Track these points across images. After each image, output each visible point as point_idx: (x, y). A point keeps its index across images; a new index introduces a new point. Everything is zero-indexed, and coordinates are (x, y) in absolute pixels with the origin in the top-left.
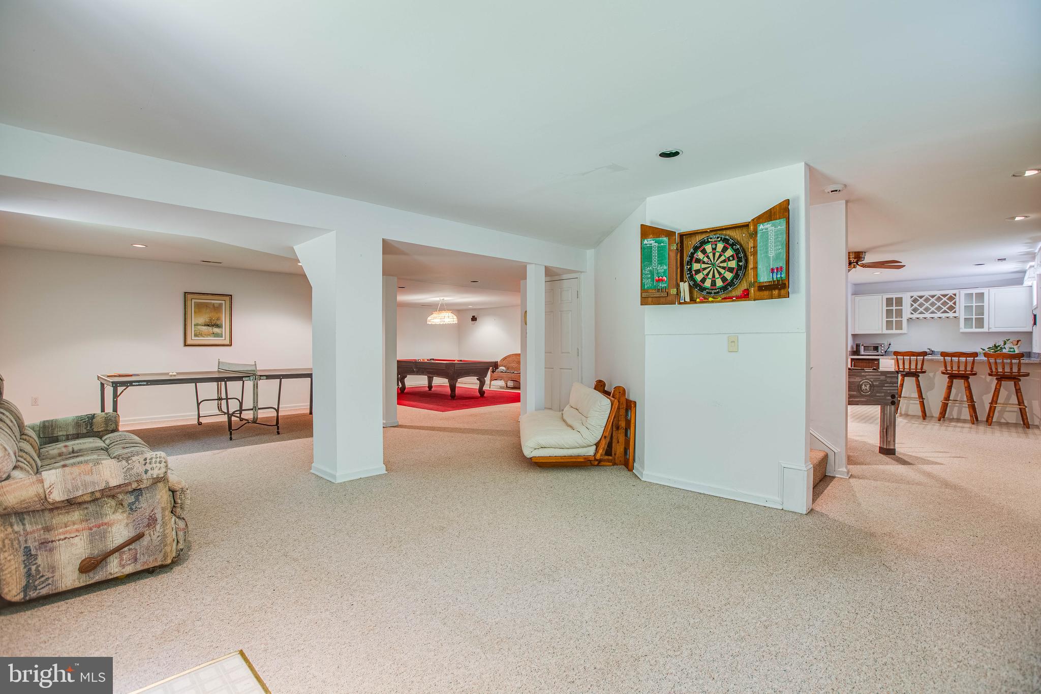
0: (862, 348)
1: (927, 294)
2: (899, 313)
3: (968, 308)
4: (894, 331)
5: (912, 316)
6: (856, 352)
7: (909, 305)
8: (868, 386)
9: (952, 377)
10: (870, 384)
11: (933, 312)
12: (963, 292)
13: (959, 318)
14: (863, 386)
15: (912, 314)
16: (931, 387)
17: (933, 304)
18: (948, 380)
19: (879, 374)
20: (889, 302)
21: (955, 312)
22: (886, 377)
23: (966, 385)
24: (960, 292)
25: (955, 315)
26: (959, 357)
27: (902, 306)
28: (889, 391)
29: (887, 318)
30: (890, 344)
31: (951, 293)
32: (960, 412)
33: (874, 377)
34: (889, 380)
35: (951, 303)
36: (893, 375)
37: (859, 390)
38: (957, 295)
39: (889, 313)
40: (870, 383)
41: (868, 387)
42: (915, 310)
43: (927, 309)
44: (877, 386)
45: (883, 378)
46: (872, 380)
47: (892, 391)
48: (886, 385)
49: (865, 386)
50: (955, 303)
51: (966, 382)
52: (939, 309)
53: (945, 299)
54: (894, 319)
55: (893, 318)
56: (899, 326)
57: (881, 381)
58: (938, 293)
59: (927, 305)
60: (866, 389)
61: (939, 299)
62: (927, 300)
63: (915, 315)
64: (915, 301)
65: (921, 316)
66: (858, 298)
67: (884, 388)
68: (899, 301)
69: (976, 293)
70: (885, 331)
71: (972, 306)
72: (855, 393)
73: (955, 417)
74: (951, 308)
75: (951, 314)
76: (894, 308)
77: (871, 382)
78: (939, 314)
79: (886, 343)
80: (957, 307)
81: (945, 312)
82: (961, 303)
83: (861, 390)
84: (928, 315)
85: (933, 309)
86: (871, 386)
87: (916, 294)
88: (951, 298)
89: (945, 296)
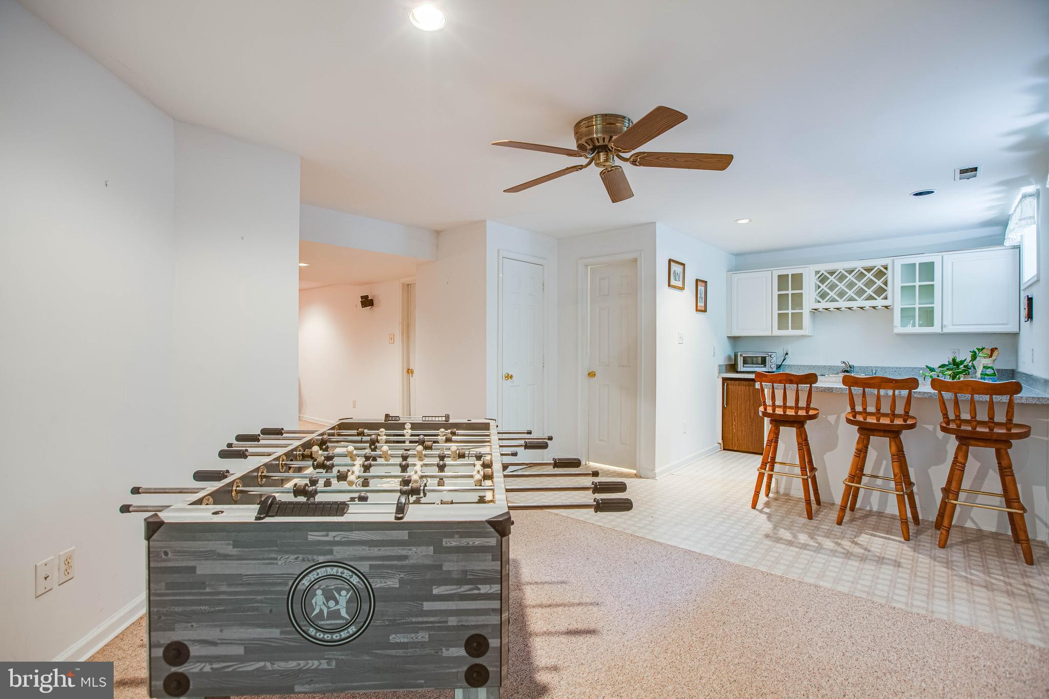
0: (740, 361)
1: (840, 266)
2: (798, 300)
3: (907, 290)
4: (790, 332)
5: (817, 306)
6: (733, 367)
7: (813, 287)
8: (344, 597)
9: (866, 431)
10: (353, 587)
11: (851, 299)
12: (900, 262)
13: (893, 309)
14: (318, 600)
15: (819, 302)
16: (831, 444)
17: (851, 285)
18: (858, 435)
19: (404, 535)
20: (782, 279)
21: (886, 298)
22: (439, 549)
23: (894, 448)
24: (893, 262)
25: (886, 303)
26: (879, 388)
27: (802, 289)
28: (452, 621)
29: (779, 309)
30: (787, 354)
31: (878, 263)
32: (883, 502)
33: (375, 552)
34: (452, 565)
35: (879, 283)
36: (478, 542)
37: (292, 620)
38: (890, 268)
39: (782, 299)
40: (355, 580)
41: (343, 601)
42: (823, 295)
43: (841, 294)
44: (390, 596)
45: (420, 554)
46: (364, 567)
47: (472, 620)
48: (436, 591)
49: (329, 596)
50: (886, 283)
51: (893, 444)
52: (861, 292)
53: (869, 275)
54: (790, 311)
55: (788, 309)
56: (797, 322)
57: (415, 568)
58: (859, 265)
59: (841, 286)
60: (335, 614)
61: (861, 275)
62: (842, 278)
63: (824, 304)
64: (823, 279)
65: (832, 306)
66: (737, 277)
67: (427, 606)
68: (798, 280)
69: (920, 264)
70: (777, 332)
71: (915, 286)
72: (275, 633)
73: (875, 509)
74: (881, 291)
75: (879, 302)
76: (790, 292)
77: (363, 576)
78: (860, 302)
79: (780, 352)
80: (889, 288)
81: (871, 298)
82: (896, 280)
83: (306, 615)
84: (842, 304)
85: (850, 293)
86: (356, 598)
87: (824, 268)
88: (880, 274)
89: (869, 270)
